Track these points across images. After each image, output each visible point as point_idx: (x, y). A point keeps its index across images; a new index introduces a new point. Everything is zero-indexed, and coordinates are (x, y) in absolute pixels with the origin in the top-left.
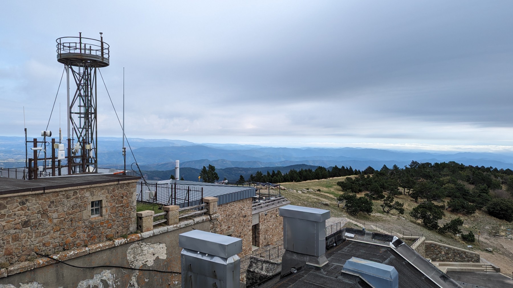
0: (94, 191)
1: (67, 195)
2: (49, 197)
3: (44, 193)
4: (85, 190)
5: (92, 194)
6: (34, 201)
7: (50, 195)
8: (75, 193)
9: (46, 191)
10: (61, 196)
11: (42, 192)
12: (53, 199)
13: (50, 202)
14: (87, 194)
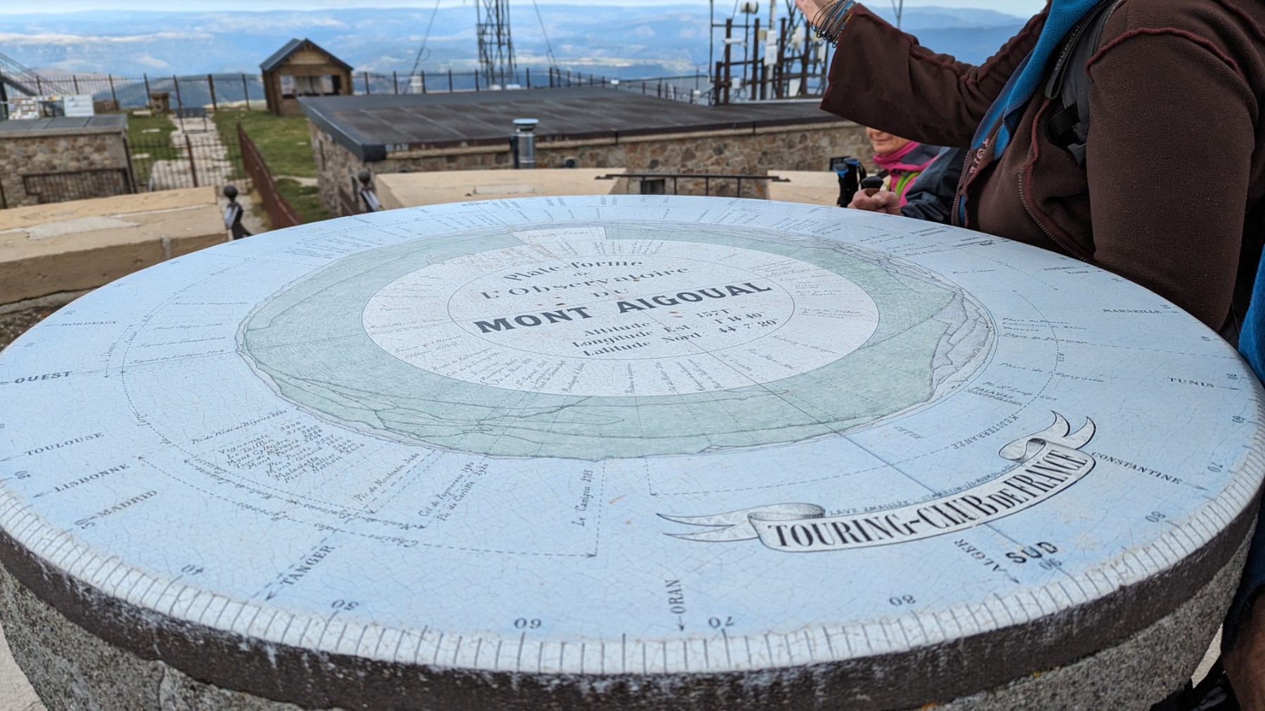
0: (838, 135)
1: (790, 141)
2: (760, 143)
3: (754, 134)
4: (821, 133)
5: (833, 143)
6: (736, 150)
7: (762, 139)
8: (804, 138)
9: (758, 130)
10: (780, 143)
11: (749, 131)
12: (766, 146)
13: (760, 153)
14: (824, 142)
